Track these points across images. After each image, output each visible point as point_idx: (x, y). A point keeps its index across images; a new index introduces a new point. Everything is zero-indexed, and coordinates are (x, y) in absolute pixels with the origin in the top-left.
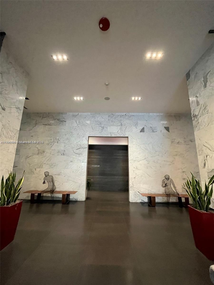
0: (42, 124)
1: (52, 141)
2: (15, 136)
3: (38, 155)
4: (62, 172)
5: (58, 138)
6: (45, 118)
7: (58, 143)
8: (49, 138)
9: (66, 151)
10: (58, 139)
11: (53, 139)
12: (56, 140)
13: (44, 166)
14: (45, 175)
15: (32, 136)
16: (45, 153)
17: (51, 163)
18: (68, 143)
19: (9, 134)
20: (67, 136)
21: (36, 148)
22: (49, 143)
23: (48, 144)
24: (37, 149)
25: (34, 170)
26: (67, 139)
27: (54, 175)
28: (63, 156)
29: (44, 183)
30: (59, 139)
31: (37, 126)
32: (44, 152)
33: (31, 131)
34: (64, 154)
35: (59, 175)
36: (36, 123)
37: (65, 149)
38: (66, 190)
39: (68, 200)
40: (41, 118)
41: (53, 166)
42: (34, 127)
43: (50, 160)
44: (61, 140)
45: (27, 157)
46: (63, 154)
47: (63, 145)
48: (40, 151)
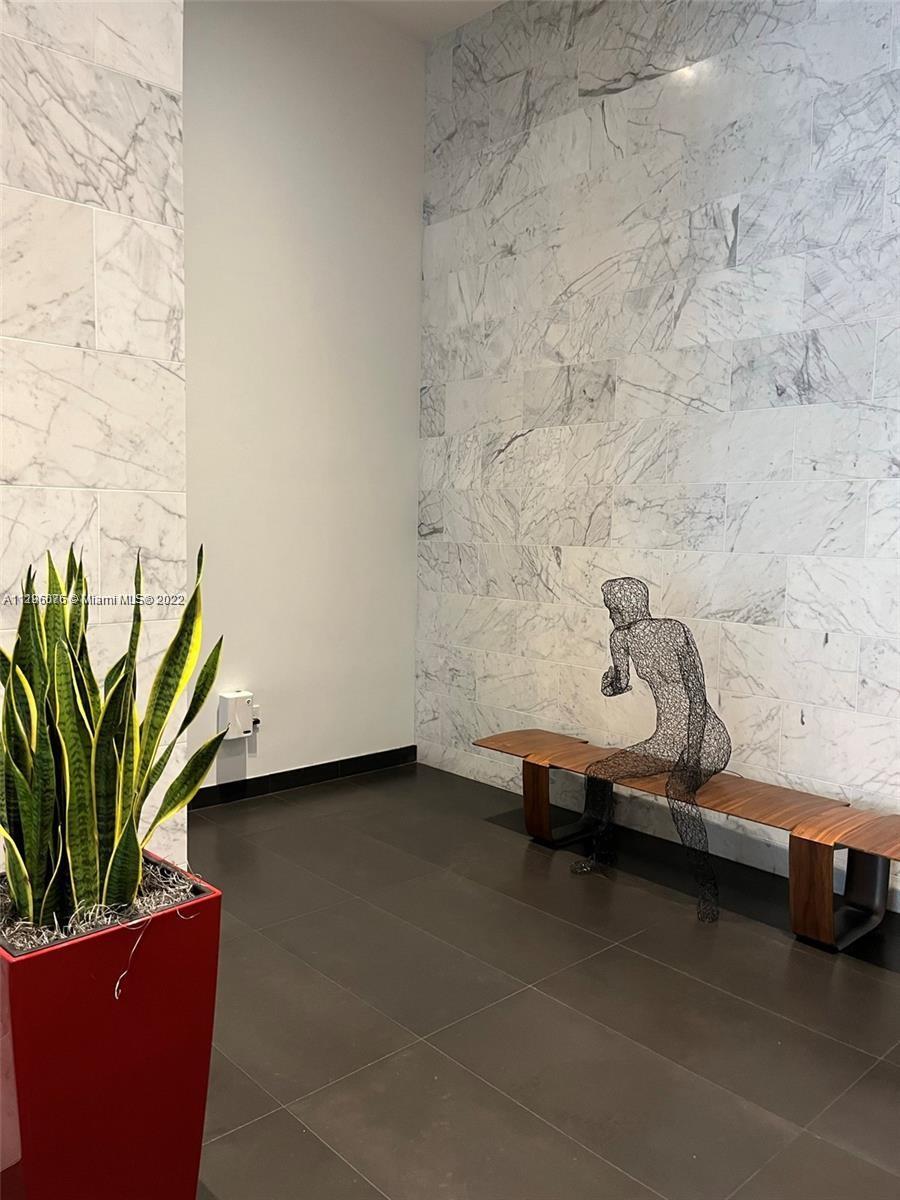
0: (572, 90)
1: (679, 247)
2: (130, 161)
3: (563, 422)
4: (797, 586)
5: (729, 203)
6: (596, 17)
7: (731, 262)
8: (645, 232)
9: (825, 338)
10: (736, 212)
11: (683, 231)
12: (717, 234)
13: (619, 529)
14: (615, 612)
15: (509, 251)
16: (621, 389)
17: (682, 497)
18: (855, 235)
19: (54, 146)
20: (833, 143)
21: (548, 355)
22: (647, 283)
23: (639, 300)
24: (554, 364)
25: (545, 558)
26: (846, 182)
27: (712, 621)
28: (793, 412)
29: (615, 684)
30: (748, 214)
31: (534, 139)
32: (609, 386)
33: (499, 206)
34: (805, 387)
35: (761, 616)
36: (530, 108)
37: (814, 324)
38: (851, 795)
39: (869, 912)
40: (564, 26)
41: (700, 523)
42: (516, 147)
43: (668, 458)
44: (767, 221)
45: (495, 450)
46: (792, 390)
47: (791, 271)
48: (579, 380)
